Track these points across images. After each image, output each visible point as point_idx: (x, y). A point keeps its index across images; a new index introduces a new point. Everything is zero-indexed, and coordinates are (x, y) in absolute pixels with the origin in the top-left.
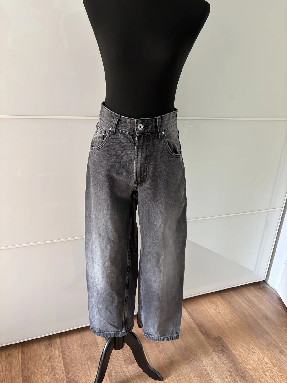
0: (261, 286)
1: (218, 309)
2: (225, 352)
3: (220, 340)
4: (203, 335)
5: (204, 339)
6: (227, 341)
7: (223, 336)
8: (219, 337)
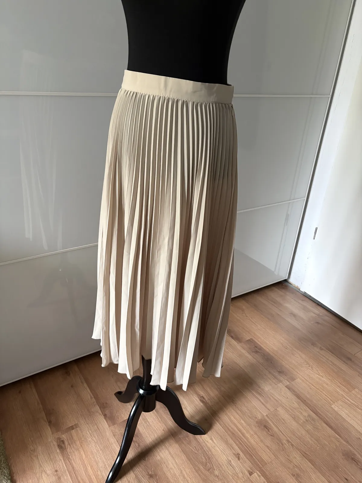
0: (283, 286)
1: (245, 313)
2: (259, 352)
3: (252, 342)
4: (234, 340)
5: (236, 343)
6: (259, 342)
7: (254, 337)
8: (251, 340)
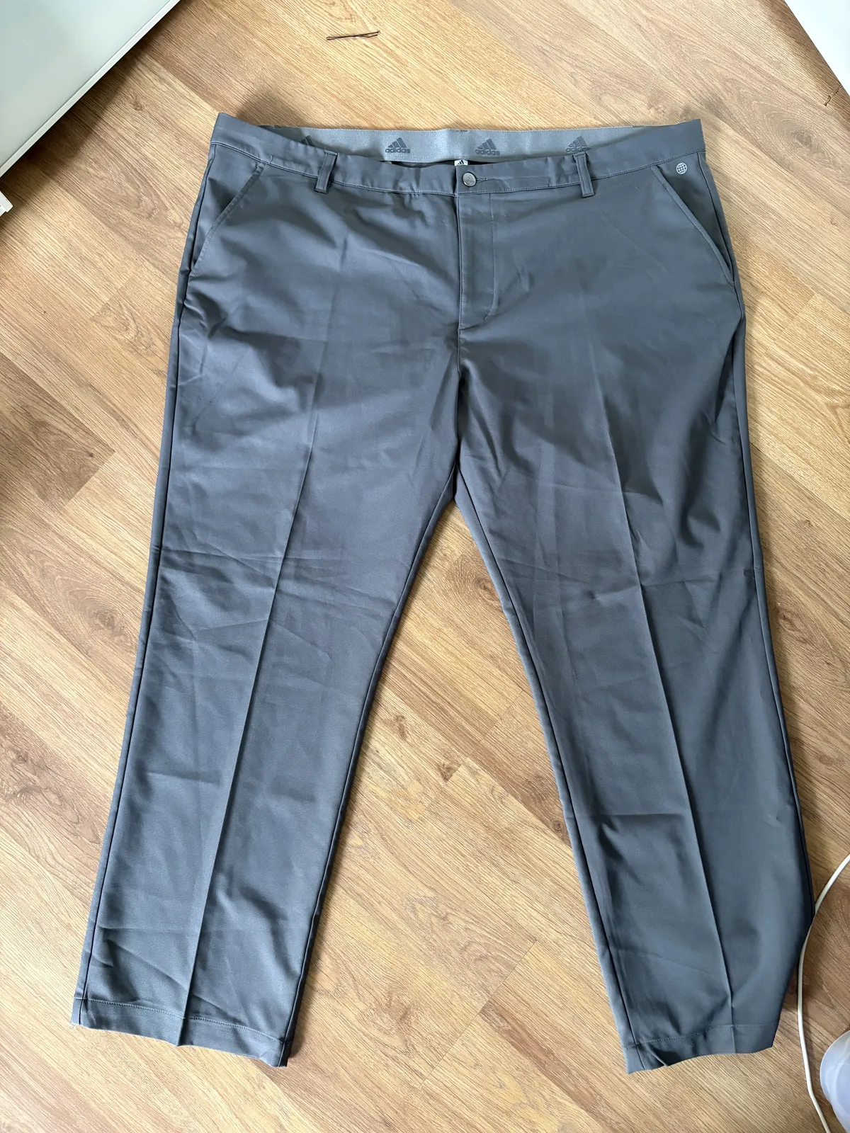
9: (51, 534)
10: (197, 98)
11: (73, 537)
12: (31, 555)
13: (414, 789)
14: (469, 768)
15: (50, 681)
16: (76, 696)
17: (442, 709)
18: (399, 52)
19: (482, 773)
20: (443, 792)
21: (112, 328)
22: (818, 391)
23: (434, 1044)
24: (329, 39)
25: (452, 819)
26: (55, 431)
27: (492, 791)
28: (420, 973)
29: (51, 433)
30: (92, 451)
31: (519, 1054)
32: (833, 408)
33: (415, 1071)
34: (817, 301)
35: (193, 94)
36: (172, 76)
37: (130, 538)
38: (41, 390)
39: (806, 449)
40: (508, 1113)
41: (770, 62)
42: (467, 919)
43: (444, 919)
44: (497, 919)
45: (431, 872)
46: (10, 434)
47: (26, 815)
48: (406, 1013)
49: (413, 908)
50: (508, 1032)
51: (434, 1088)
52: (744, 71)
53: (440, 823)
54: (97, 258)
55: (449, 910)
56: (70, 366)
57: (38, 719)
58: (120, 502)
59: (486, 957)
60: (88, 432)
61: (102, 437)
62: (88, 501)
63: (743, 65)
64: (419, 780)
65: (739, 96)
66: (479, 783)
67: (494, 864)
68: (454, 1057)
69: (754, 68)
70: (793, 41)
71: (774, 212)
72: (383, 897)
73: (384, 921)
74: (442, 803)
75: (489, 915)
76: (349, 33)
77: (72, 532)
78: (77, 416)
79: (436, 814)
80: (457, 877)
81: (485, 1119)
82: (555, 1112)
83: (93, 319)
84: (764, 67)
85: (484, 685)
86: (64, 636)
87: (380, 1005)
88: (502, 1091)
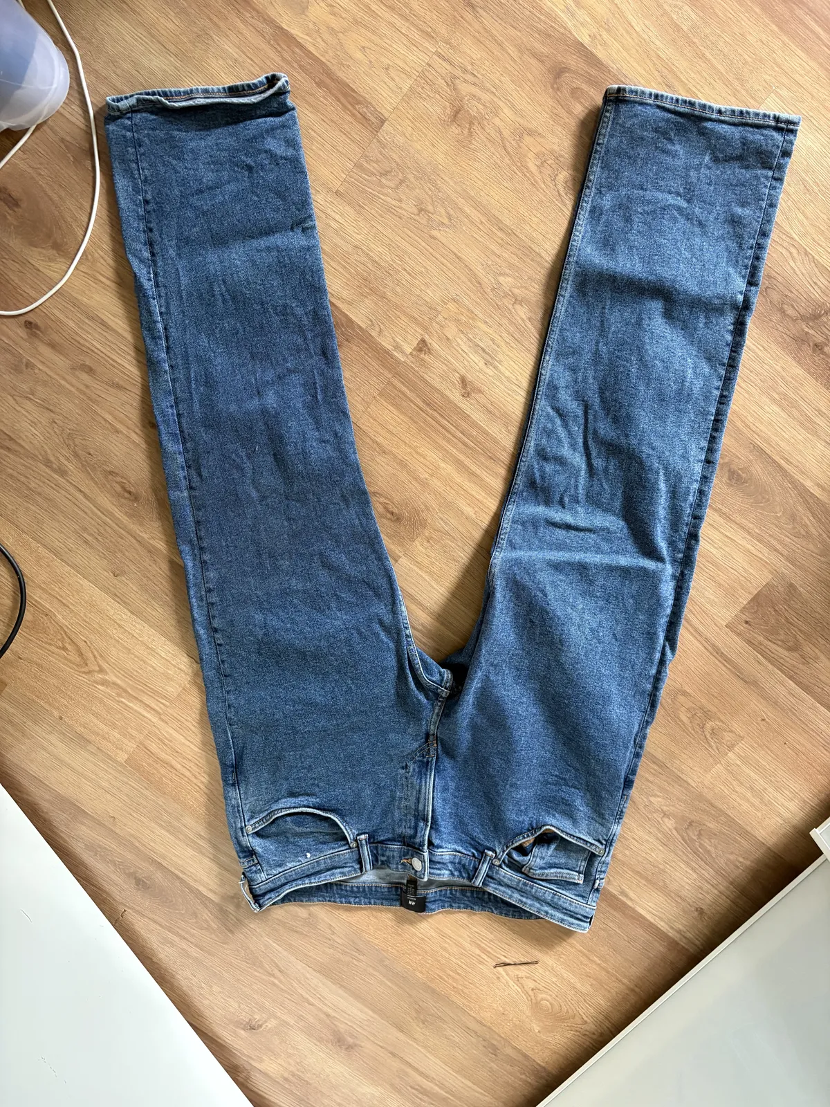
9: (785, 553)
10: (648, 916)
11: (765, 550)
12: (804, 533)
13: (451, 331)
14: (403, 352)
15: (790, 420)
16: (766, 407)
17: (428, 405)
18: (478, 952)
19: (390, 348)
20: (425, 328)
21: (725, 731)
22: (114, 683)
23: (427, 88)
24: (537, 962)
25: (417, 304)
26: (780, 643)
27: (381, 331)
28: (443, 156)
29: (783, 641)
30: (747, 626)
31: (347, 81)
32: (101, 670)
33: (445, 59)
34: (122, 757)
35: (652, 921)
36: (670, 934)
37: (714, 551)
38: (791, 678)
39: (121, 636)
40: (356, 22)
41: (172, 944)
42: (400, 211)
43: (421, 210)
44: (373, 212)
45: (434, 253)
46: (820, 639)
47: (817, 295)
48: (455, 116)
49: (450, 219)
50: (359, 103)
51: (427, 44)
52: (193, 935)
53: (429, 300)
54: (738, 789)
55: (417, 218)
56: (765, 699)
57: (802, 384)
58: (722, 582)
59: (381, 175)
60: (749, 642)
61: (736, 638)
62: (751, 583)
63: (193, 941)
64: (448, 339)
65: (196, 917)
66: (393, 338)
67: (376, 262)
68: (409, 76)
69: (185, 938)
70: (154, 960)
71: (161, 826)
72: (479, 228)
73: (477, 205)
74: (427, 319)
75: (381, 216)
76: (520, 966)
77: (766, 555)
78: (759, 656)
79: (430, 308)
80: (410, 249)
81: (377, 14)
82: (311, 26)
83: (742, 738)
84: (176, 939)
85: (391, 428)
86: (775, 462)
87: (479, 123)
88: (363, 44)
